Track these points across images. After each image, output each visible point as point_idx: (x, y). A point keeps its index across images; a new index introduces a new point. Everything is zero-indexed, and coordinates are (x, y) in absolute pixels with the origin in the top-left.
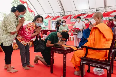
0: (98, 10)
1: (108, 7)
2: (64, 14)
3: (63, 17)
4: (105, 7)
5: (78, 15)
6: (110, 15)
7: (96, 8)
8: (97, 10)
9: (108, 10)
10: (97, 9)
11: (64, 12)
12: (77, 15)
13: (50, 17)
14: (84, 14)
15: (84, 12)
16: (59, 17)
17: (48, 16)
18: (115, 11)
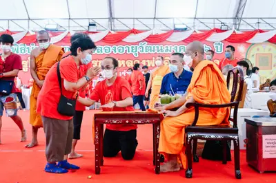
0: (94, 25)
1: (117, 19)
4: (111, 18)
5: (34, 33)
6: (124, 40)
7: (89, 19)
8: (90, 25)
9: (119, 27)
10: (91, 22)
12: (32, 33)
14: (54, 33)
15: (54, 27)
18: (134, 32)
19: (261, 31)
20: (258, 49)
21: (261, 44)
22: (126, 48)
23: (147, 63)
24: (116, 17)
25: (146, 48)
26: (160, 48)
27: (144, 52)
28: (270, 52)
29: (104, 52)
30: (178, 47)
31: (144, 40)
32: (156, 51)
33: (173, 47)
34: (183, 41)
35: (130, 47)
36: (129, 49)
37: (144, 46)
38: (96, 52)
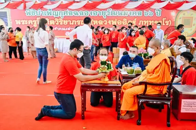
3: (7, 3)
18: (104, 1)
19: (187, 2)
20: (184, 14)
21: (186, 10)
22: (98, 12)
23: (111, 22)
25: (111, 13)
26: (120, 13)
27: (110, 15)
28: (192, 16)
29: (84, 15)
30: (132, 12)
31: (110, 7)
32: (118, 15)
33: (129, 12)
34: (136, 8)
35: (101, 12)
36: (101, 13)
37: (110, 11)
38: (79, 15)
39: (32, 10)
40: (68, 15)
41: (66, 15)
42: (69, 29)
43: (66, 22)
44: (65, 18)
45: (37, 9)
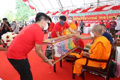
0: (92, 5)
2: (63, 9)
3: (62, 12)
4: (98, 2)
6: (104, 9)
8: (91, 5)
9: (101, 5)
10: (92, 4)
11: (62, 8)
12: (74, 10)
13: (50, 13)
14: (80, 9)
15: (80, 8)
16: (58, 12)
17: (48, 11)
18: (107, 6)
23: (111, 17)
24: (100, 1)
25: (111, 12)
26: (117, 11)
27: (111, 13)
29: (95, 14)
31: (111, 9)
32: (115, 13)
36: (104, 13)
37: (111, 11)
38: (93, 14)
39: (71, 14)
40: (87, 15)
41: (86, 15)
42: (87, 22)
43: (86, 18)
44: (86, 16)
45: (73, 13)
